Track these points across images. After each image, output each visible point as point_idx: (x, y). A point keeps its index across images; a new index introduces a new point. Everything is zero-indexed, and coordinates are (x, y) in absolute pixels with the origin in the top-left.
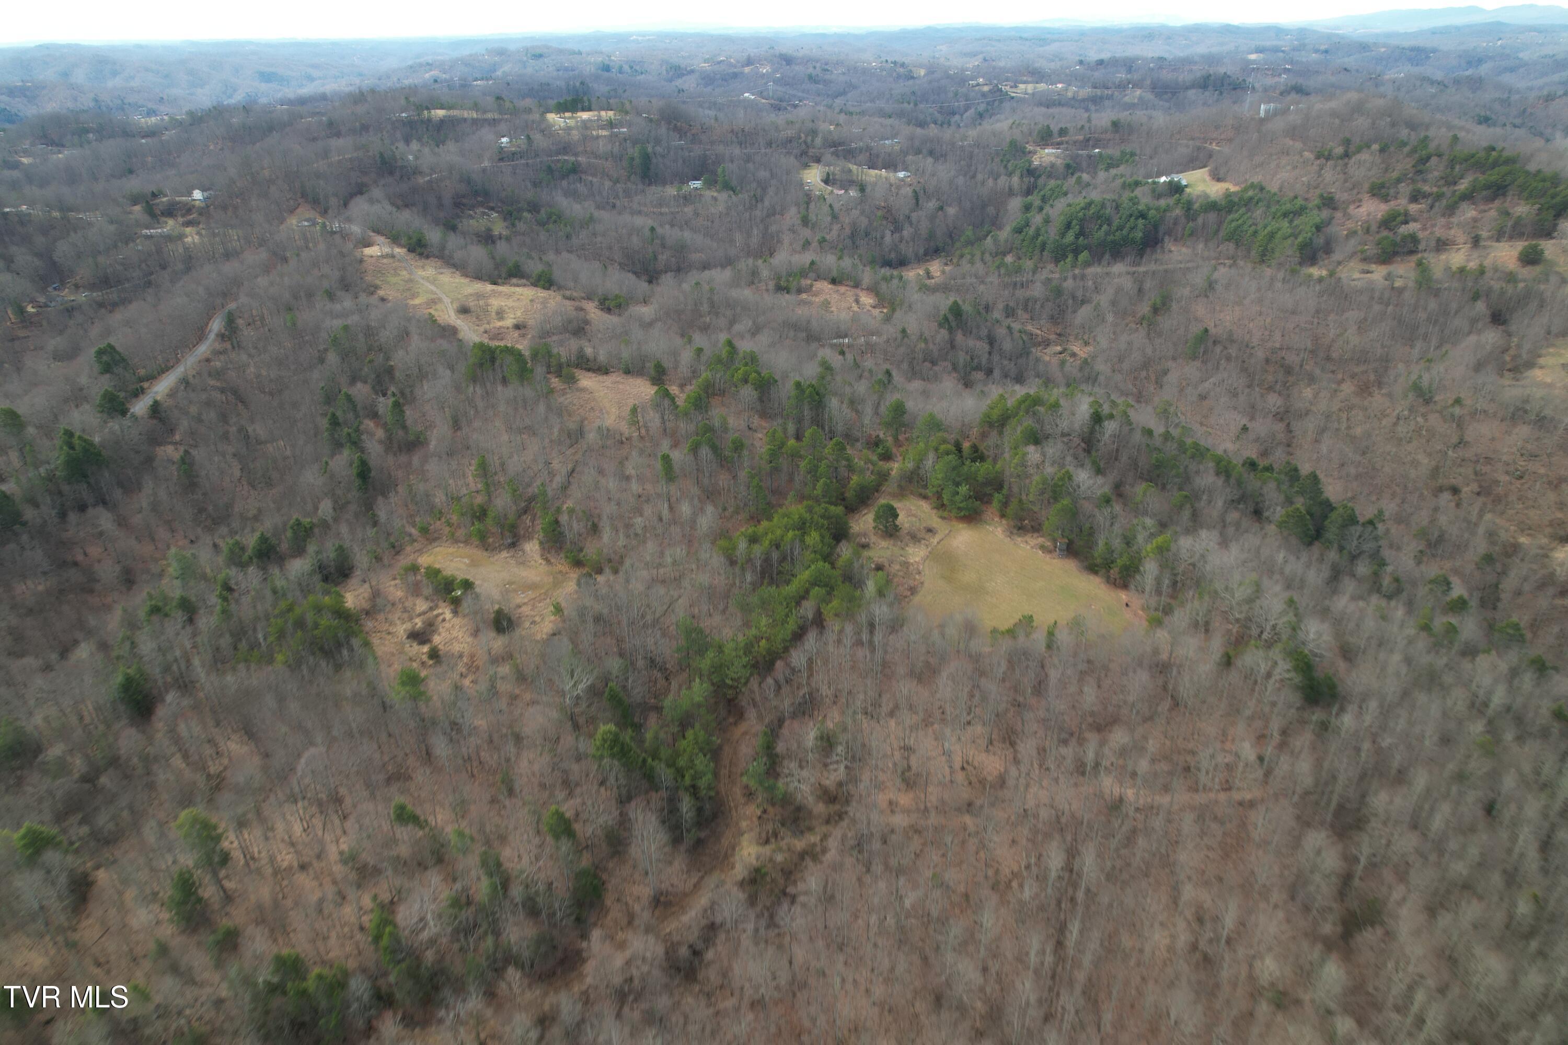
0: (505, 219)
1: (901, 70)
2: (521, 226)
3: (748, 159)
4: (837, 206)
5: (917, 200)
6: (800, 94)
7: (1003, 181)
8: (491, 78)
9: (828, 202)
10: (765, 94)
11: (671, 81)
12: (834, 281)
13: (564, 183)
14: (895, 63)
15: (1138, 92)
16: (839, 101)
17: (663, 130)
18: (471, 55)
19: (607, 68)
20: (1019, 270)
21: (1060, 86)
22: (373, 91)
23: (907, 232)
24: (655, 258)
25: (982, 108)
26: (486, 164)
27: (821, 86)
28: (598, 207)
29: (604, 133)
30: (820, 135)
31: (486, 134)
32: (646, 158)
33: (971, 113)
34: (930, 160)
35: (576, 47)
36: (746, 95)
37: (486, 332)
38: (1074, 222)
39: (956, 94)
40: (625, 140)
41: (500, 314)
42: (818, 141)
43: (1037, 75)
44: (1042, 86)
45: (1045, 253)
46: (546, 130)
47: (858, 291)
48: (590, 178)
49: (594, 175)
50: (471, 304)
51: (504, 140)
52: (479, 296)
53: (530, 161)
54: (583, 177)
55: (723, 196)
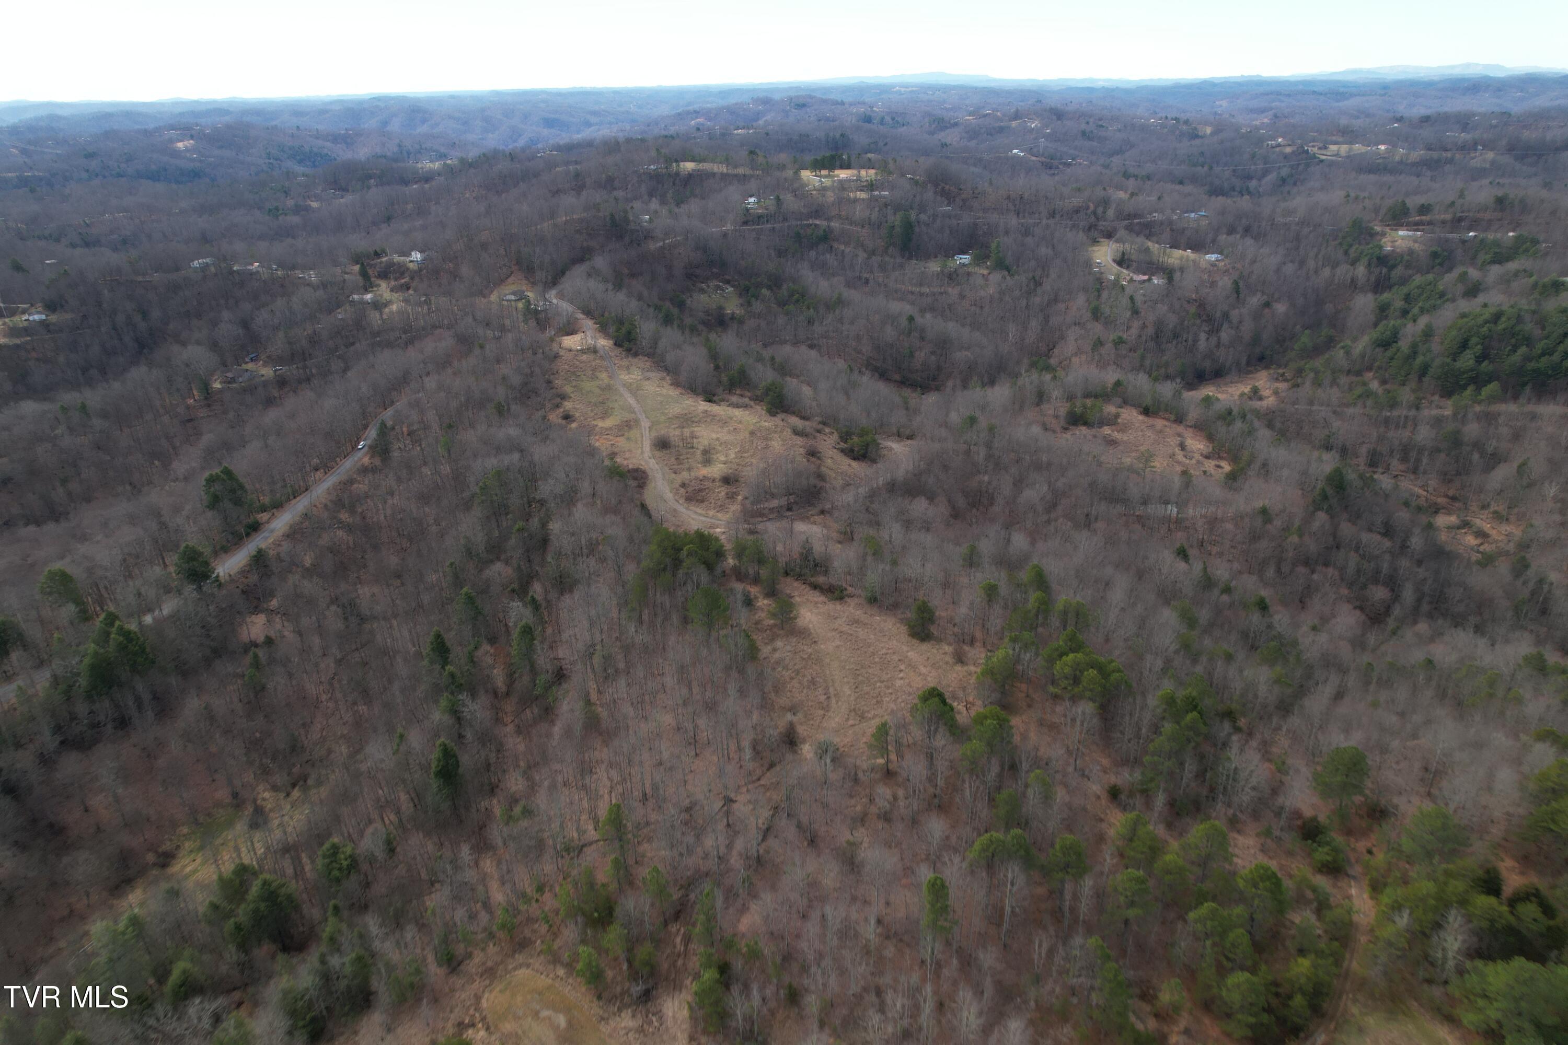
0: (740, 295)
1: (1184, 127)
2: (758, 306)
3: (1027, 232)
4: (1139, 299)
5: (1238, 292)
6: (1072, 152)
7: (1343, 272)
8: (752, 127)
9: (1129, 291)
10: (1035, 150)
11: (932, 133)
12: (1146, 412)
13: (813, 254)
14: (1176, 119)
15: (1490, 155)
16: (1116, 160)
17: (929, 194)
18: (736, 104)
19: (868, 119)
20: (1393, 404)
21: (1382, 147)
22: (629, 140)
23: (1225, 335)
24: (912, 355)
25: (1285, 172)
26: (729, 227)
27: (1095, 144)
28: (849, 284)
29: (863, 195)
30: (1114, 206)
31: (733, 192)
32: (908, 227)
33: (1271, 177)
34: (1249, 241)
35: (839, 98)
36: (1015, 151)
37: (683, 485)
38: (1474, 340)
39: (1253, 156)
40: (886, 205)
41: (707, 457)
42: (1111, 213)
43: (1349, 134)
44: (1358, 148)
45: (1426, 379)
46: (799, 191)
47: (1180, 429)
48: (842, 247)
49: (847, 244)
50: (674, 434)
51: (752, 200)
52: (686, 420)
53: (777, 226)
54: (835, 245)
55: (996, 277)
